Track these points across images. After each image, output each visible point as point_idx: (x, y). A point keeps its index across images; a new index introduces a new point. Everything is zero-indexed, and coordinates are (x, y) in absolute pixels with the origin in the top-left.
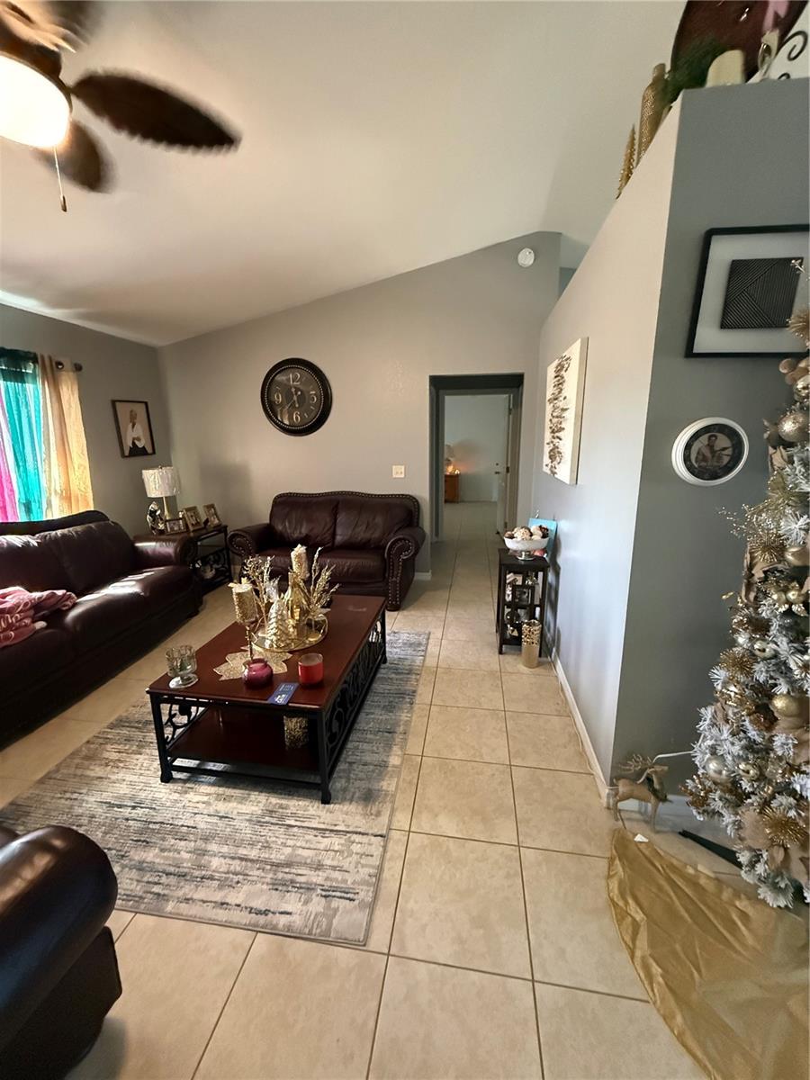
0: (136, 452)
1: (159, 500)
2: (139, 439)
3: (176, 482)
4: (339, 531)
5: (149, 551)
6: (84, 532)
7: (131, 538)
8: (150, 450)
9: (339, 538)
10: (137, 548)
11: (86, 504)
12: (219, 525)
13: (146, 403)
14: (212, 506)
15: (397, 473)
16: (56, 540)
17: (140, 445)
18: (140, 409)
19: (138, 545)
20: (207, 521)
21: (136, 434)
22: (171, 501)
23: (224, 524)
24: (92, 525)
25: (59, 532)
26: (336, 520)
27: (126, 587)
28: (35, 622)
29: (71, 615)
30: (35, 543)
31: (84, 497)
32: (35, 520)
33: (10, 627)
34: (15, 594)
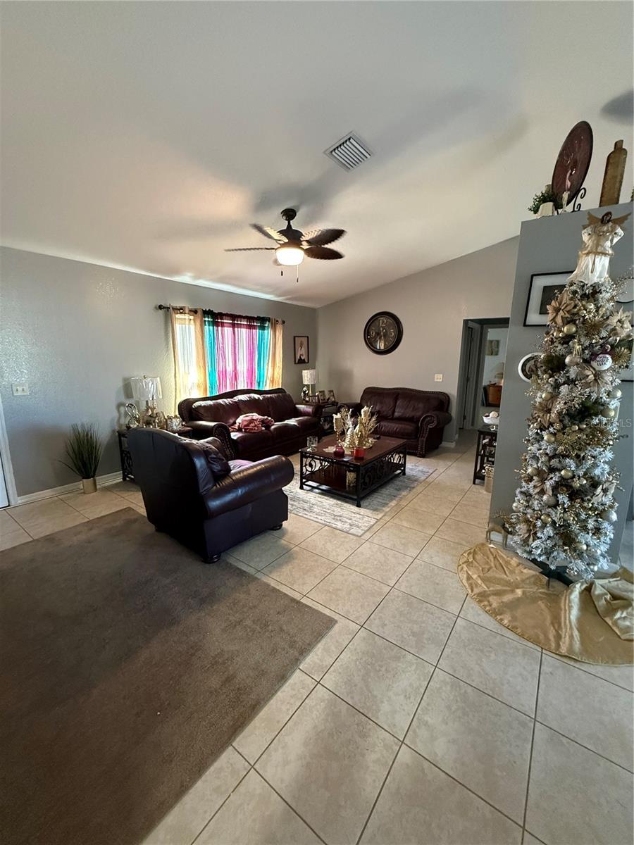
0: (301, 361)
1: (308, 386)
2: (302, 355)
3: (317, 377)
4: (397, 410)
5: (302, 409)
6: (278, 396)
7: (295, 402)
8: (307, 361)
9: (396, 414)
10: (296, 408)
11: (278, 385)
12: (334, 402)
13: (308, 337)
14: (332, 391)
15: (438, 379)
16: (268, 398)
17: (303, 358)
18: (305, 340)
19: (297, 406)
20: (329, 398)
21: (301, 353)
22: (313, 386)
23: (337, 401)
24: (280, 394)
25: (269, 395)
26: (396, 403)
27: (292, 422)
28: (262, 426)
29: (273, 427)
30: (261, 398)
31: (278, 381)
32: (260, 389)
33: (256, 426)
34: (256, 416)
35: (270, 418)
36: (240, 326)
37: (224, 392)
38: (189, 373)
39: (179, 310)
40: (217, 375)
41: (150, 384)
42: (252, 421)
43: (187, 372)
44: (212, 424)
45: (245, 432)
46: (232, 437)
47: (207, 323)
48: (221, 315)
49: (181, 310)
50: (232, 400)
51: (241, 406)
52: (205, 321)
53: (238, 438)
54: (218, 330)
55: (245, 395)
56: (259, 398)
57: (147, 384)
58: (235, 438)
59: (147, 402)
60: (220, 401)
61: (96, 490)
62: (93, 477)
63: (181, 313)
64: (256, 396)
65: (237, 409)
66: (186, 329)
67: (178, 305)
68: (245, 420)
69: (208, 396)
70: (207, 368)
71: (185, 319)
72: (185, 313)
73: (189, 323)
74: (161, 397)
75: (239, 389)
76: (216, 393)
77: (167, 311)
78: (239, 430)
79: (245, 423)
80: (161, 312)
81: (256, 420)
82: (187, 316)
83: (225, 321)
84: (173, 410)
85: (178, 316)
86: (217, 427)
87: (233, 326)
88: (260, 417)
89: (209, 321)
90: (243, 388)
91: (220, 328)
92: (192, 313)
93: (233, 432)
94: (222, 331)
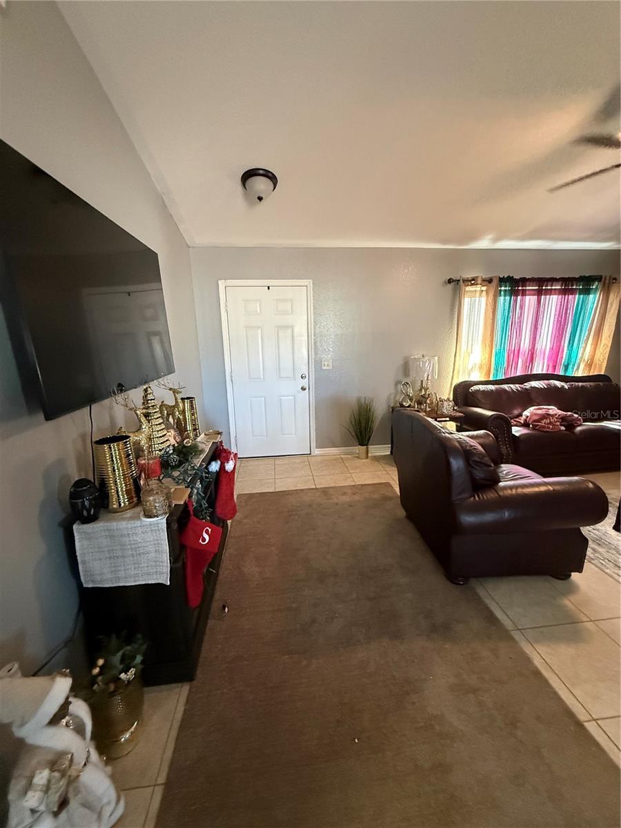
6: (595, 386)
11: (599, 370)
24: (601, 384)
28: (561, 425)
29: (579, 429)
30: (566, 387)
31: (601, 365)
32: (567, 374)
33: (550, 423)
34: (553, 410)
35: (576, 416)
36: (549, 292)
37: (512, 376)
38: (472, 353)
39: (471, 281)
40: (506, 355)
41: (427, 364)
42: (547, 416)
43: (469, 350)
44: (489, 413)
45: (534, 429)
46: (513, 433)
47: (502, 293)
48: (524, 281)
49: (472, 281)
50: (522, 386)
51: (533, 395)
52: (501, 291)
53: (521, 436)
54: (516, 301)
55: (541, 382)
56: (563, 386)
57: (424, 363)
58: (517, 434)
59: (422, 381)
60: (506, 387)
61: (367, 457)
62: (367, 445)
63: (472, 285)
64: (558, 384)
65: (528, 398)
66: (476, 303)
67: (469, 276)
68: (536, 414)
69: (491, 379)
70: (494, 346)
71: (476, 291)
72: (477, 284)
73: (480, 295)
74: (436, 377)
75: (534, 372)
76: (501, 377)
77: (456, 284)
78: (526, 425)
79: (536, 418)
80: (450, 286)
81: (553, 416)
82: (478, 288)
83: (528, 288)
84: (448, 391)
85: (468, 288)
86: (495, 418)
87: (539, 293)
88: (560, 412)
89: (505, 291)
90: (540, 372)
91: (519, 298)
92: (486, 283)
93: (516, 425)
94: (522, 300)
